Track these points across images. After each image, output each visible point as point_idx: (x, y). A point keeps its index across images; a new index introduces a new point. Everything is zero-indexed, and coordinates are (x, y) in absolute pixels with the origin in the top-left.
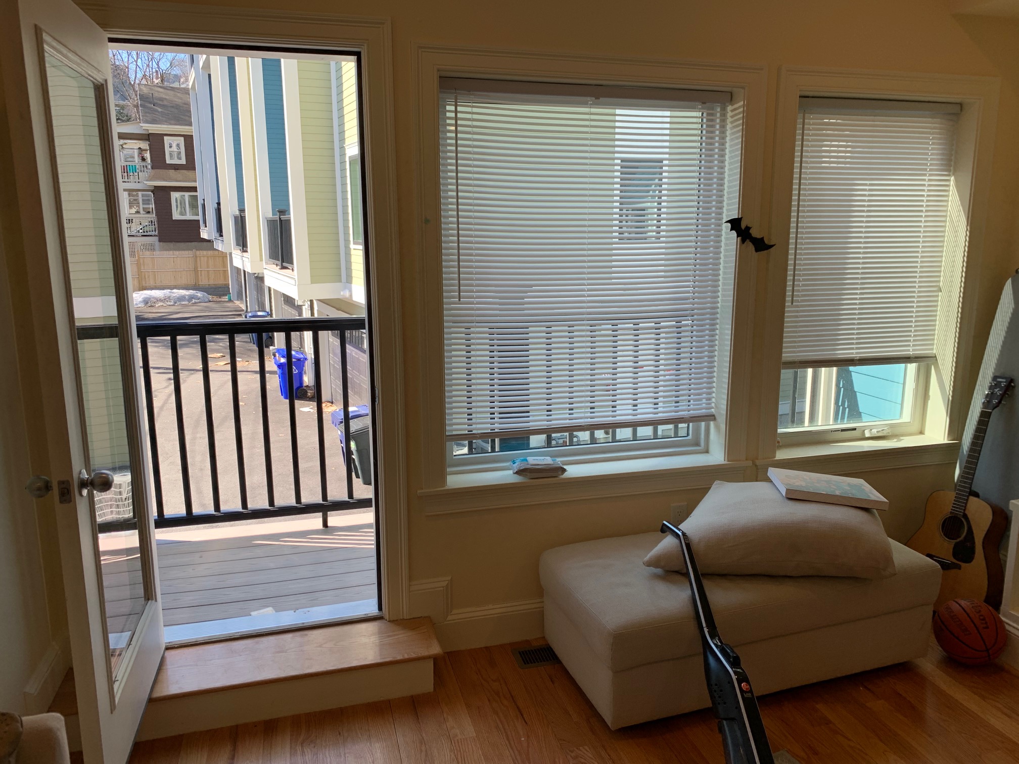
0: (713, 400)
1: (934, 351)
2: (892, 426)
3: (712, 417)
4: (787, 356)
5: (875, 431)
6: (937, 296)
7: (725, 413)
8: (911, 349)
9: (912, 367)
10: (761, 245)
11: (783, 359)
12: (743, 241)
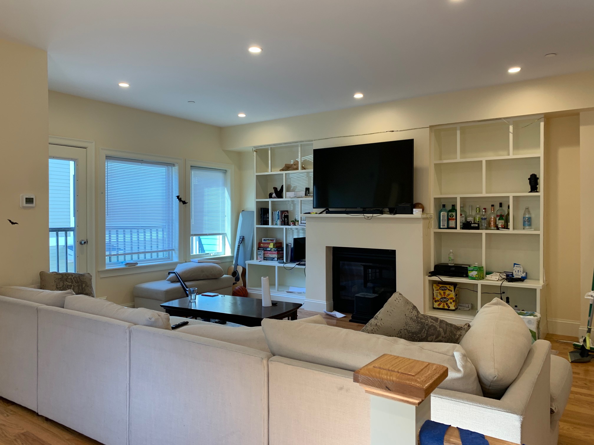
0: (173, 245)
1: (226, 232)
2: (218, 253)
3: (173, 250)
4: (192, 233)
5: (213, 254)
6: (225, 218)
7: (177, 247)
8: (220, 231)
9: (221, 236)
10: (184, 203)
11: (191, 234)
12: (180, 202)
